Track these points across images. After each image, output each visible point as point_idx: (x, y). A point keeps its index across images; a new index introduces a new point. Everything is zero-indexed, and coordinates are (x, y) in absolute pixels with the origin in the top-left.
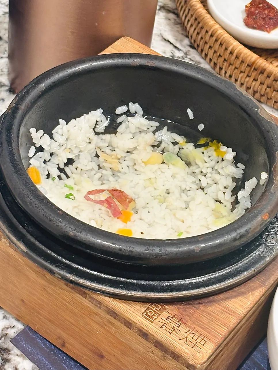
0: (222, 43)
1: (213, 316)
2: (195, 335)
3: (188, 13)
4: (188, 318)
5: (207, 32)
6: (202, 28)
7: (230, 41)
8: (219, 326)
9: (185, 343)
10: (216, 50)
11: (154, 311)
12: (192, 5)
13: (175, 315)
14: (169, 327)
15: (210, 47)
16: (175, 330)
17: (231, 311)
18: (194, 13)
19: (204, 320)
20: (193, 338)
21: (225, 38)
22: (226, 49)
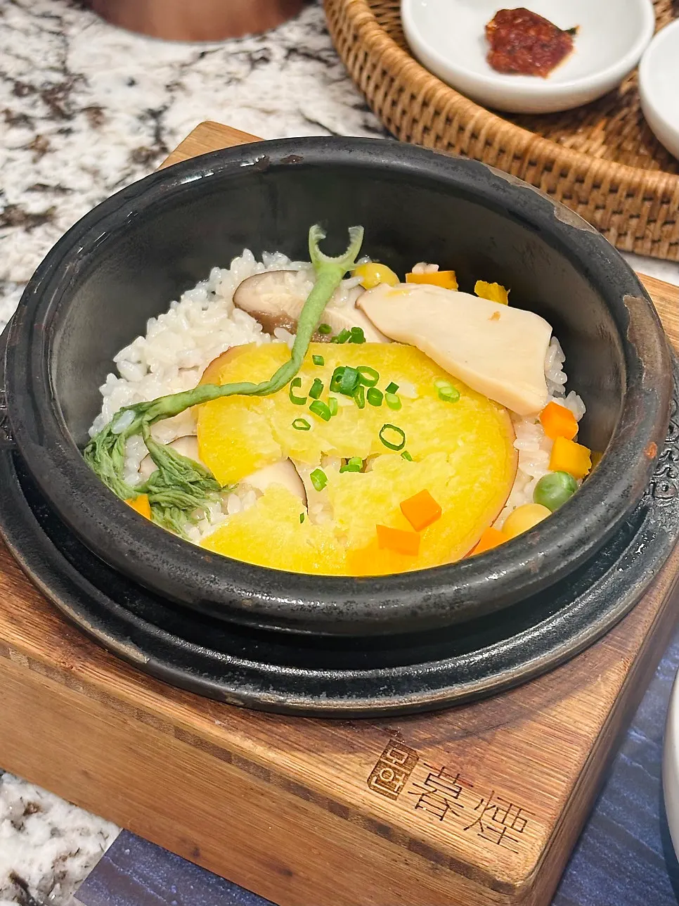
0: (451, 115)
1: (528, 753)
2: (497, 809)
3: (365, 60)
4: (474, 768)
5: (413, 97)
6: (401, 90)
7: (468, 109)
8: (549, 775)
9: (479, 835)
10: (440, 134)
11: (395, 768)
12: (370, 43)
13: (443, 768)
14: (437, 803)
15: (426, 129)
16: (450, 806)
17: (567, 731)
18: (378, 60)
19: (509, 768)
20: (495, 818)
21: (456, 106)
22: (461, 129)
